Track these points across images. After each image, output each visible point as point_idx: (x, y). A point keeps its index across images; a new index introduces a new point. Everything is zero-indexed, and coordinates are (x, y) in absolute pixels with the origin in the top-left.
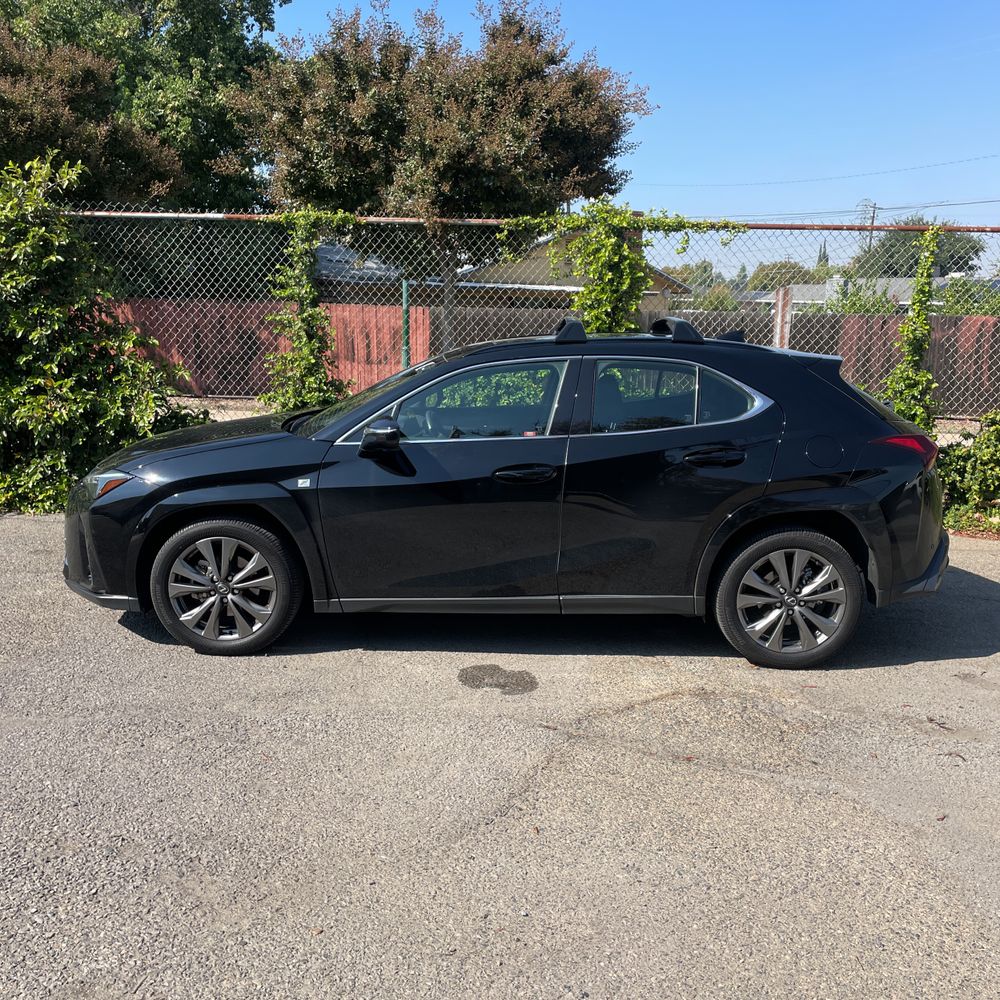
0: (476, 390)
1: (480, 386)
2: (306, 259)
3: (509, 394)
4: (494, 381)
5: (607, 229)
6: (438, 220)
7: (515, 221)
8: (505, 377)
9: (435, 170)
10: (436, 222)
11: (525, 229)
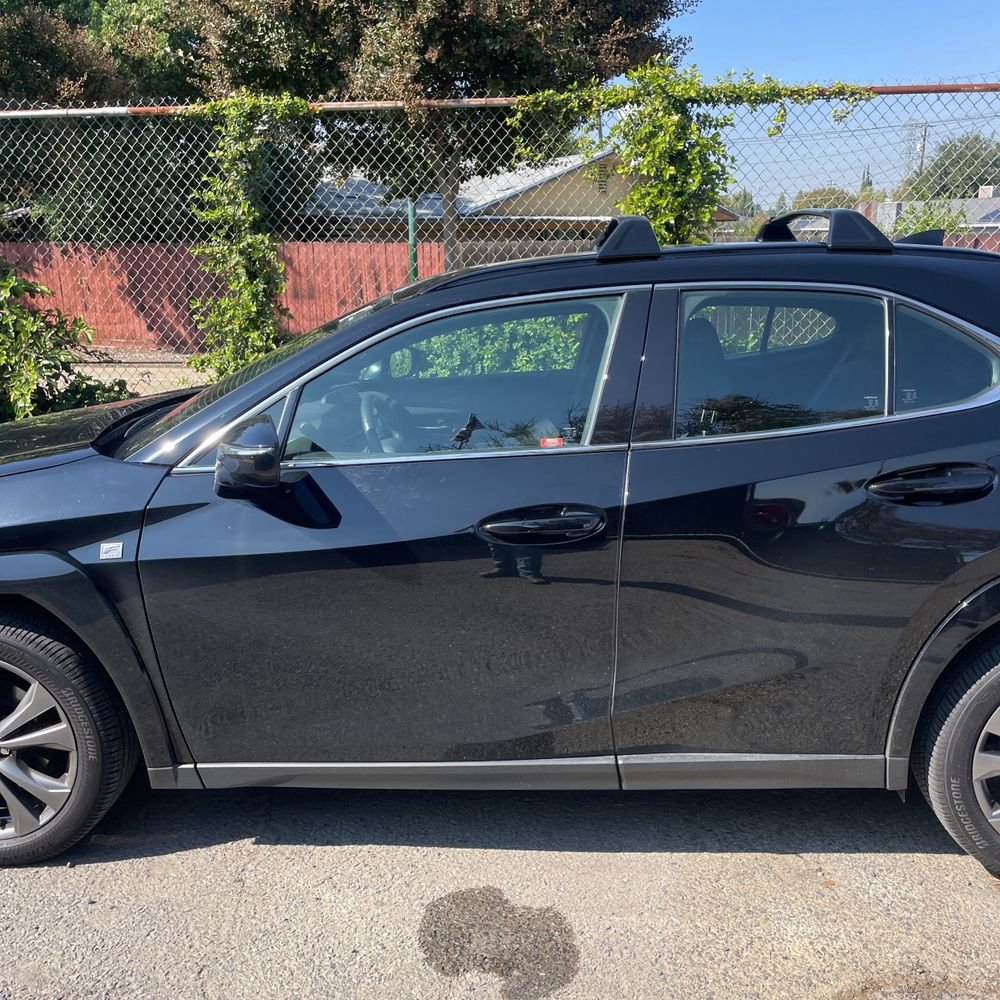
0: (482, 343)
1: (488, 338)
2: (241, 166)
3: (529, 347)
4: (507, 330)
5: (665, 103)
6: (424, 102)
7: (531, 98)
8: (523, 324)
9: (416, 29)
10: (420, 105)
11: (546, 110)
